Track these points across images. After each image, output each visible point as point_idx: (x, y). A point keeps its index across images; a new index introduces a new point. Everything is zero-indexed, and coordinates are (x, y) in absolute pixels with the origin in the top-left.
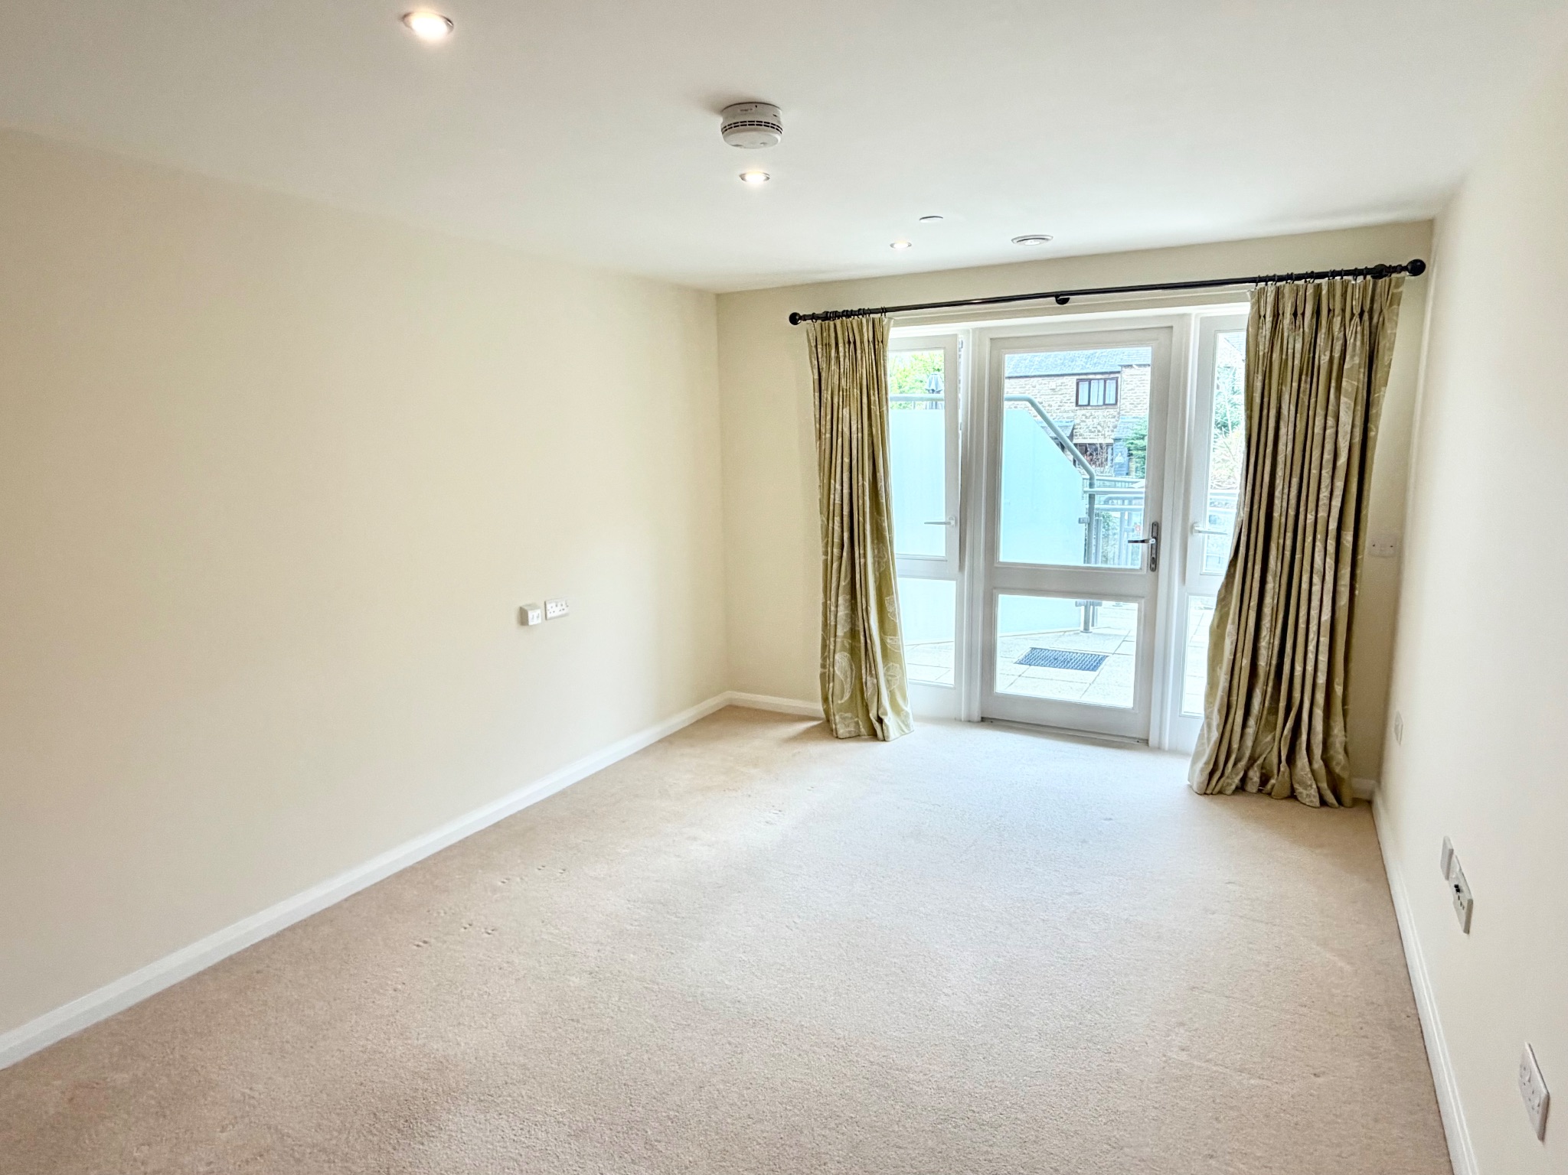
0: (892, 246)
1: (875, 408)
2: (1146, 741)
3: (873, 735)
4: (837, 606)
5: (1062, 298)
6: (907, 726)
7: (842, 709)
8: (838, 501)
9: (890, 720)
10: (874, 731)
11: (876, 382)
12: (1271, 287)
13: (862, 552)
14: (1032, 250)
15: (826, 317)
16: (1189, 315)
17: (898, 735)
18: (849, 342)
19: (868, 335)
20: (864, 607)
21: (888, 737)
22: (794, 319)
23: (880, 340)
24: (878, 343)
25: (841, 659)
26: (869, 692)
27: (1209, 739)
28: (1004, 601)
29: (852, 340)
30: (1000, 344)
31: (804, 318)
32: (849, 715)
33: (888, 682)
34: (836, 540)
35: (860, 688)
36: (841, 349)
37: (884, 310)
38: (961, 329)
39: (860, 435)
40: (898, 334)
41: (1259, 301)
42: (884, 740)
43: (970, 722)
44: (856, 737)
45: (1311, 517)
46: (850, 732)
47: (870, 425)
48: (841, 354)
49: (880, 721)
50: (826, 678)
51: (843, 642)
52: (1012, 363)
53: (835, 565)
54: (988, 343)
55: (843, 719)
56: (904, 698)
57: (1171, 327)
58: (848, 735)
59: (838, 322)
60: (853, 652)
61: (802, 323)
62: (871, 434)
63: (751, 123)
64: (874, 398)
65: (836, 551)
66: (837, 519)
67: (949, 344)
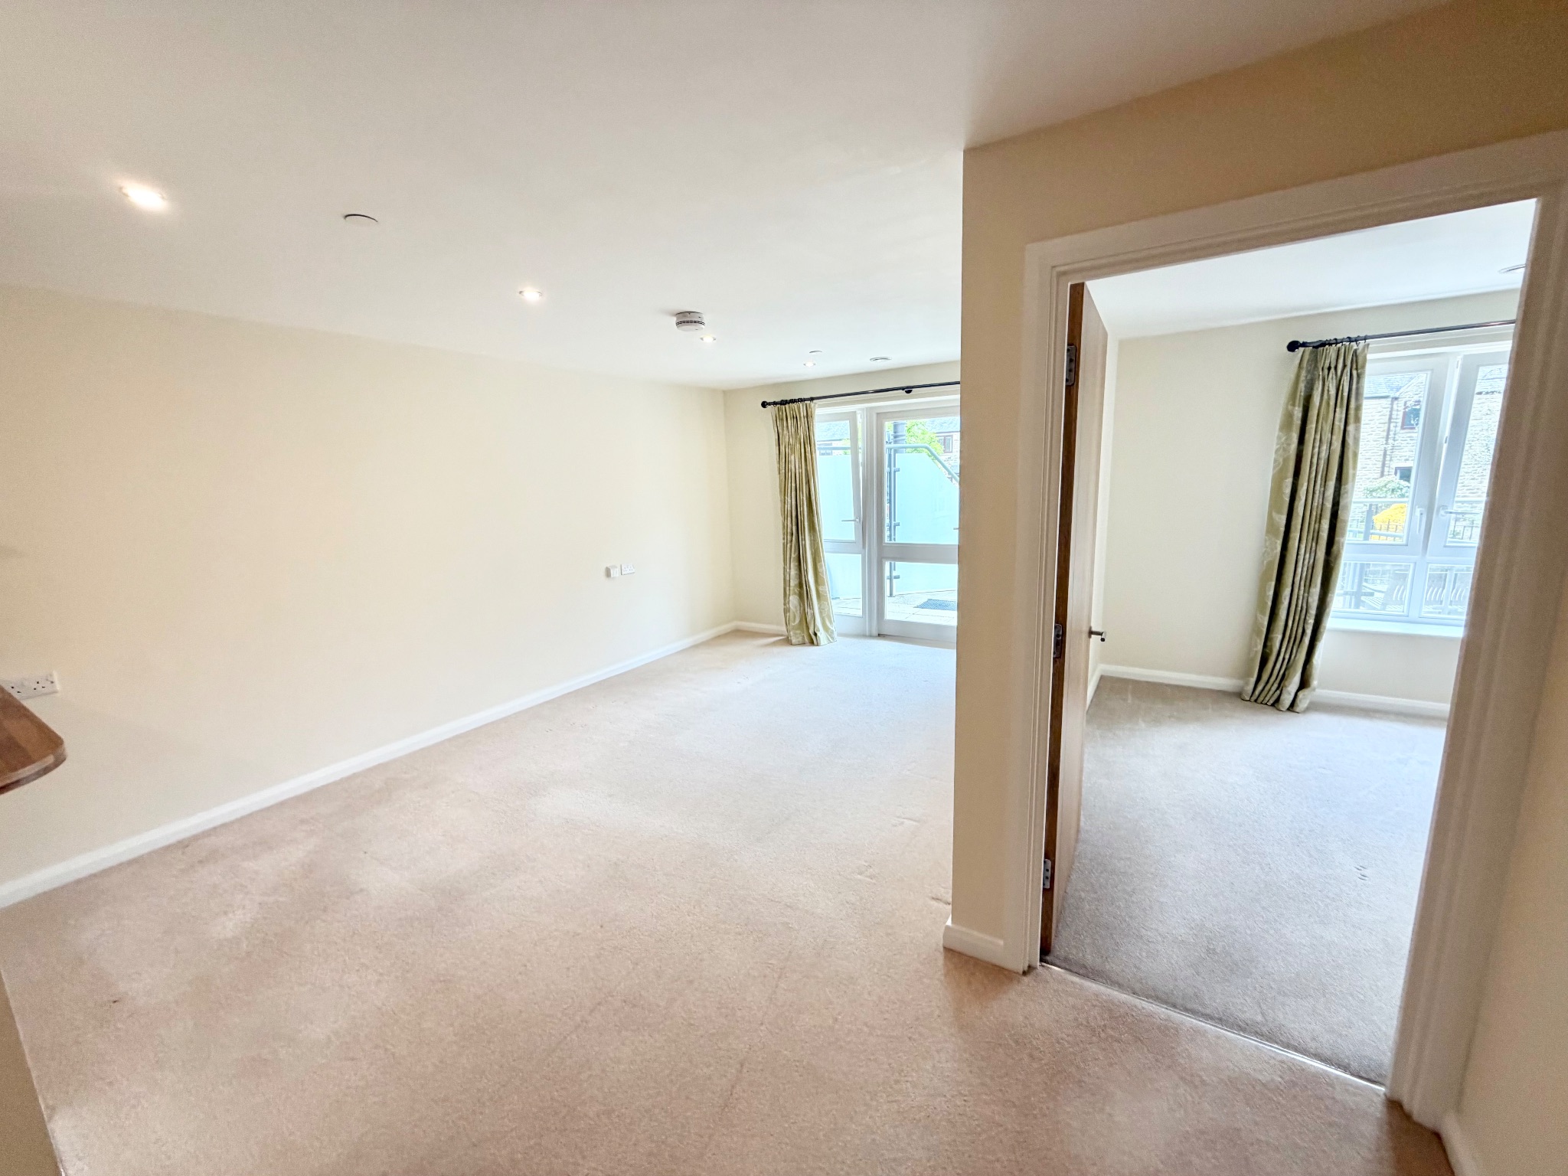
0: (804, 365)
1: (808, 455)
3: (812, 643)
4: (790, 569)
5: (908, 390)
6: (833, 638)
7: (794, 628)
8: (789, 508)
9: (822, 634)
10: (812, 640)
11: (809, 440)
13: (803, 535)
14: (881, 365)
15: (784, 403)
17: (826, 643)
18: (794, 418)
19: (803, 413)
20: (805, 569)
21: (820, 643)
22: (764, 405)
24: (809, 416)
25: (794, 600)
26: (809, 618)
28: (889, 565)
29: (795, 416)
31: (770, 404)
32: (798, 632)
33: (821, 613)
34: (789, 530)
35: (804, 616)
36: (789, 421)
37: (812, 399)
38: (861, 407)
39: (801, 470)
40: (820, 411)
42: (818, 645)
43: (870, 637)
44: (804, 644)
46: (799, 641)
47: (806, 465)
48: (789, 425)
49: (815, 634)
50: (786, 611)
51: (794, 590)
53: (789, 545)
54: (875, 416)
55: (795, 634)
56: (831, 622)
58: (798, 644)
59: (787, 406)
60: (801, 596)
61: (769, 407)
62: (806, 470)
63: (688, 322)
64: (808, 449)
65: (789, 537)
66: (789, 519)
67: (852, 417)
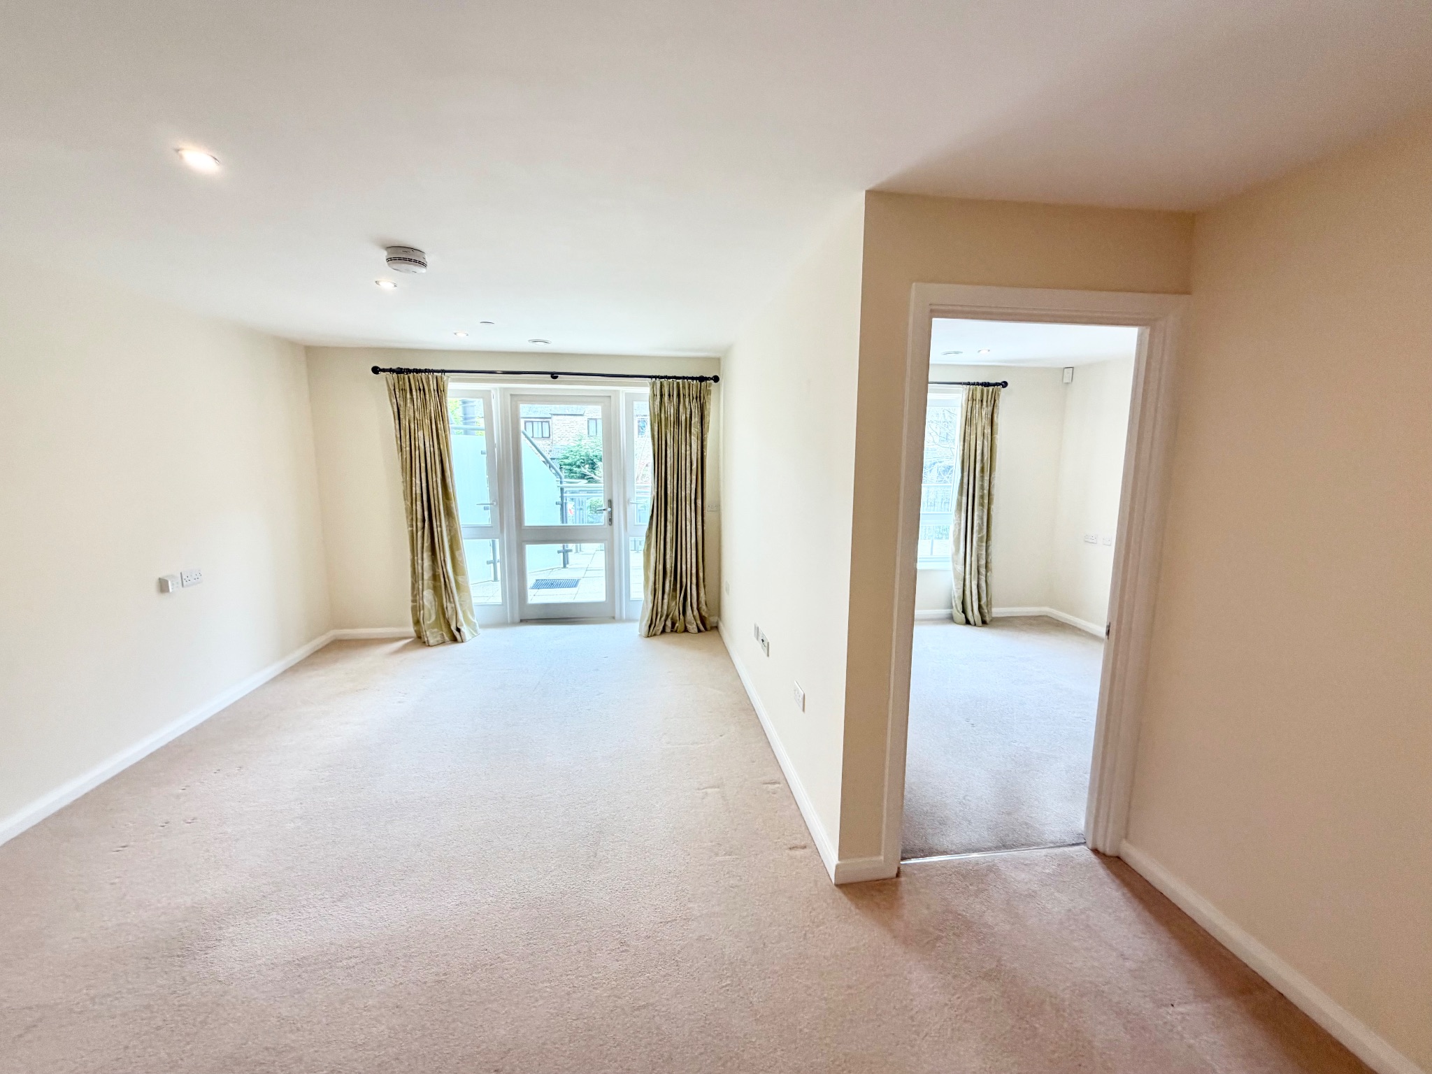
0: (455, 334)
1: (441, 432)
2: (614, 618)
3: (454, 640)
4: (422, 560)
5: (554, 376)
6: (476, 631)
7: (431, 627)
8: (419, 491)
9: (464, 629)
10: (454, 638)
11: (441, 414)
12: (658, 381)
13: (438, 523)
14: (540, 347)
15: (399, 371)
16: (618, 391)
17: (470, 638)
18: (420, 390)
19: (433, 385)
20: (442, 559)
21: (465, 639)
22: (376, 370)
23: (442, 390)
24: (440, 391)
25: (428, 595)
26: (449, 613)
27: (647, 608)
28: (530, 549)
29: (422, 388)
30: (516, 398)
31: (384, 370)
32: (436, 630)
33: (461, 605)
34: (419, 516)
35: (442, 611)
36: (414, 393)
37: (443, 371)
38: (494, 387)
39: (432, 449)
40: (454, 387)
41: (653, 388)
42: (463, 642)
43: (513, 624)
44: (443, 643)
45: (683, 493)
46: (438, 641)
47: (439, 443)
48: (415, 397)
49: (458, 630)
50: (416, 609)
51: (428, 584)
52: (525, 410)
53: (420, 533)
54: (509, 397)
55: (432, 633)
56: (473, 614)
57: (610, 397)
58: (436, 643)
59: (411, 375)
60: (436, 589)
61: (382, 374)
62: (439, 449)
63: (405, 259)
64: (440, 426)
65: (420, 524)
66: (419, 503)
67: (486, 396)
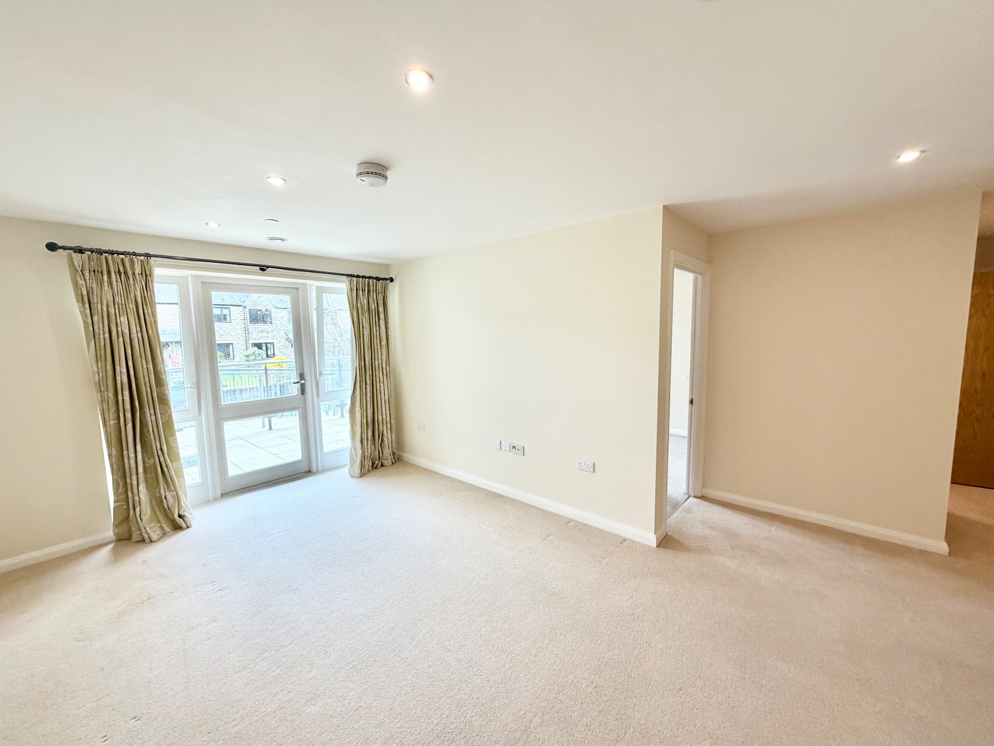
1: (149, 317)
2: (310, 471)
3: (177, 528)
5: (263, 268)
7: (149, 522)
8: (125, 380)
9: (187, 515)
10: (177, 525)
11: (148, 299)
12: (355, 279)
13: (152, 412)
16: (306, 284)
18: (119, 272)
19: (137, 269)
20: (159, 448)
21: (191, 524)
22: (52, 247)
23: (148, 274)
24: (147, 276)
25: (143, 489)
27: (356, 455)
28: (227, 425)
29: (123, 270)
30: (207, 286)
31: (64, 248)
32: (156, 524)
35: (158, 502)
36: (113, 275)
37: (149, 256)
38: (188, 273)
39: (140, 335)
42: (188, 527)
43: (216, 499)
44: (164, 535)
45: (377, 363)
46: (158, 535)
49: (182, 517)
51: (142, 477)
52: (217, 297)
53: (129, 425)
55: (151, 528)
57: (298, 288)
58: (159, 537)
59: (108, 257)
61: (61, 252)
65: (128, 416)
67: (181, 283)
